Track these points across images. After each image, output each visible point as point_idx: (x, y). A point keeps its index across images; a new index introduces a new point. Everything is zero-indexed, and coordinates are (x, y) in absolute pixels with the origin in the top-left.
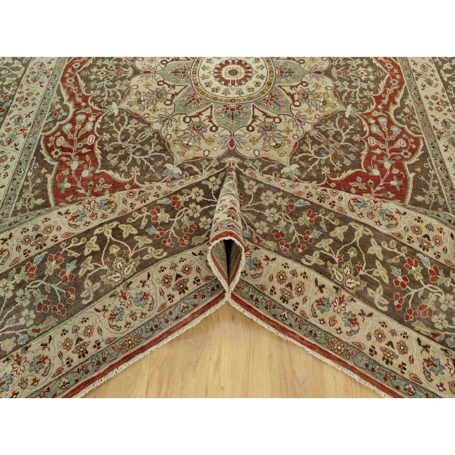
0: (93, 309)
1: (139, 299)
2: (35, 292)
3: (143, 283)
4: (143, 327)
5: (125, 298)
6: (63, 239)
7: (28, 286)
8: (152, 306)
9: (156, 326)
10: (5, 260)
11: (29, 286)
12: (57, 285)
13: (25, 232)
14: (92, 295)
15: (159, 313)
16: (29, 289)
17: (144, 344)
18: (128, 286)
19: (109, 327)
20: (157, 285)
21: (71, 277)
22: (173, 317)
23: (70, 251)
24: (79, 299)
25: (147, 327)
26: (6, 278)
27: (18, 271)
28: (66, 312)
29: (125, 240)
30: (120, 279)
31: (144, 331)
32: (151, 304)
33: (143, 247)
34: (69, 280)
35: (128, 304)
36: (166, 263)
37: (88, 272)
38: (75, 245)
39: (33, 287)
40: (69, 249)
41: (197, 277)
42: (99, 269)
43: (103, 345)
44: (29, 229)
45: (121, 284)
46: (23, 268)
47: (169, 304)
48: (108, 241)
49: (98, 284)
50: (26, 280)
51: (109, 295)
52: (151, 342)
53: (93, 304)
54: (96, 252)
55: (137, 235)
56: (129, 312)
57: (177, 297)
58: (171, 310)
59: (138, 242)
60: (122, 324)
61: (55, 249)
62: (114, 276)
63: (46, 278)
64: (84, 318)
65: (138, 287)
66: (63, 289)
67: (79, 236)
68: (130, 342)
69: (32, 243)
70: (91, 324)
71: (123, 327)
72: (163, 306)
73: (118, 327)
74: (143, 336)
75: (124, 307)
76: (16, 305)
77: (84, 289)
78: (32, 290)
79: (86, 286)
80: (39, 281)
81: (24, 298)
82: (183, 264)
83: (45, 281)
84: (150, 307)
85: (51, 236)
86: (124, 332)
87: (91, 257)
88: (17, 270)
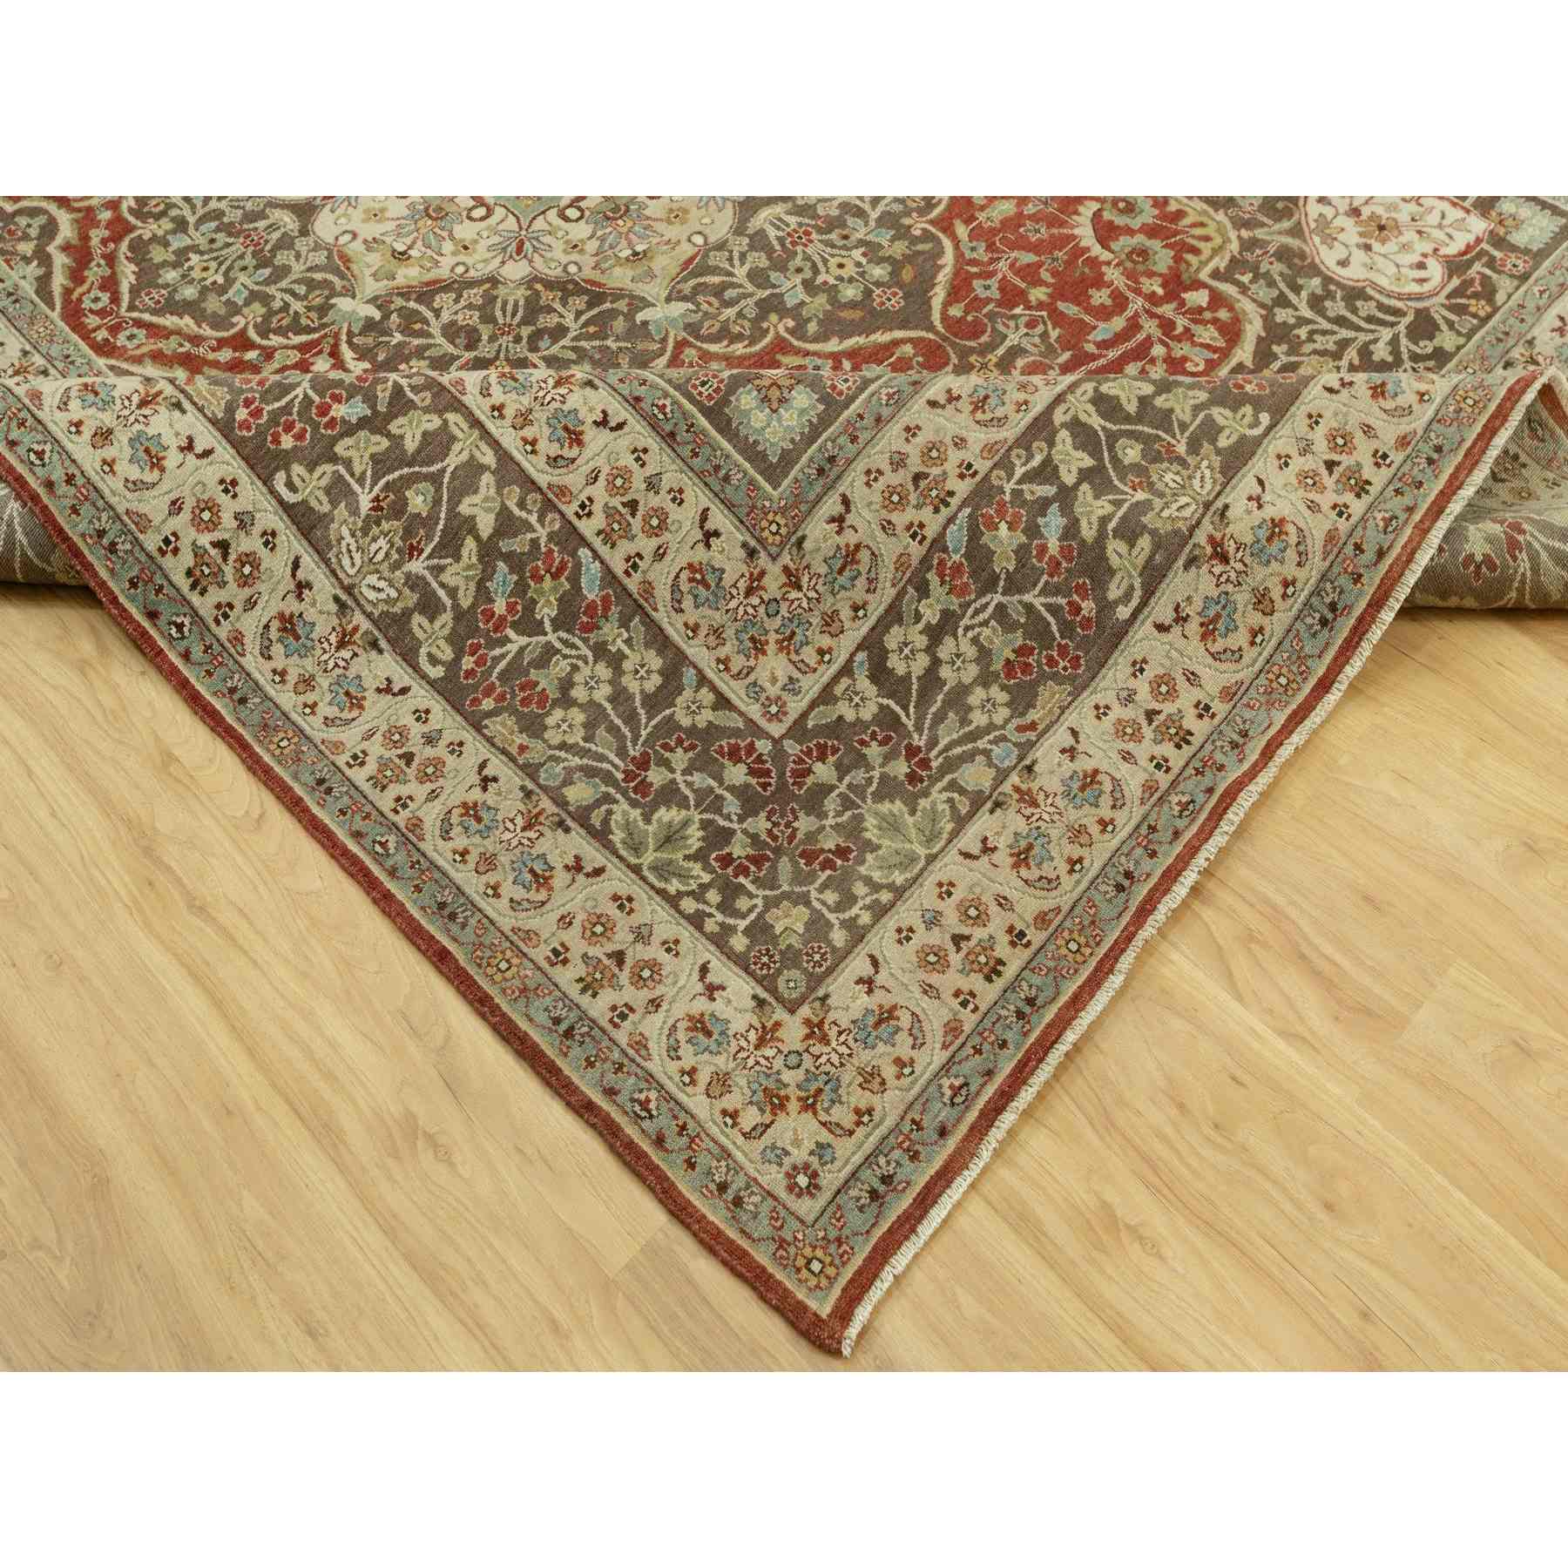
0: (1148, 627)
1: (1264, 541)
2: (986, 632)
3: (1258, 501)
4: (1298, 625)
5: (1225, 559)
6: (989, 464)
7: (962, 623)
8: (1301, 548)
9: (1333, 607)
10: (873, 575)
11: (965, 621)
12: (1036, 592)
13: (876, 479)
14: (1137, 583)
15: (1327, 563)
16: (967, 629)
17: (1321, 672)
18: (1223, 515)
19: (1210, 660)
20: (1293, 497)
21: (1066, 552)
22: (1369, 555)
23: (1024, 487)
24: (1106, 607)
25: (1309, 621)
26: (900, 620)
27: (923, 591)
28: (1082, 661)
30: (1194, 507)
31: (1305, 635)
32: (1298, 544)
33: (1195, 416)
34: (1064, 564)
35: (1239, 573)
36: (1281, 441)
37: (1104, 520)
38: (1029, 467)
39: (976, 621)
40: (1019, 482)
41: (1377, 451)
42: (1126, 505)
43: (1219, 708)
44: (882, 467)
45: (1203, 515)
46: (932, 576)
47: (1343, 525)
48: (1101, 433)
49: (1145, 542)
50: (956, 607)
51: (1181, 562)
52: (1335, 659)
53: (1146, 611)
54: (1090, 470)
55: (1158, 393)
56: (1247, 596)
57: (1357, 507)
58: (1356, 539)
59: (1171, 411)
60: (1240, 639)
62: (1175, 506)
63: (1002, 583)
64: (1134, 663)
65: (1249, 512)
66: (1055, 594)
68: (1283, 681)
69: (914, 502)
70: (1161, 671)
71: (1245, 646)
72: (1331, 537)
73: (1233, 652)
74: (1307, 650)
75: (1230, 588)
76: (946, 689)
77: (1112, 572)
78: (977, 630)
79: (1114, 561)
80: (989, 596)
81: (959, 663)
82: (1320, 432)
83: (1004, 594)
84: (1300, 554)
85: (951, 466)
86: (1255, 661)
87: (1085, 487)
88: (917, 590)
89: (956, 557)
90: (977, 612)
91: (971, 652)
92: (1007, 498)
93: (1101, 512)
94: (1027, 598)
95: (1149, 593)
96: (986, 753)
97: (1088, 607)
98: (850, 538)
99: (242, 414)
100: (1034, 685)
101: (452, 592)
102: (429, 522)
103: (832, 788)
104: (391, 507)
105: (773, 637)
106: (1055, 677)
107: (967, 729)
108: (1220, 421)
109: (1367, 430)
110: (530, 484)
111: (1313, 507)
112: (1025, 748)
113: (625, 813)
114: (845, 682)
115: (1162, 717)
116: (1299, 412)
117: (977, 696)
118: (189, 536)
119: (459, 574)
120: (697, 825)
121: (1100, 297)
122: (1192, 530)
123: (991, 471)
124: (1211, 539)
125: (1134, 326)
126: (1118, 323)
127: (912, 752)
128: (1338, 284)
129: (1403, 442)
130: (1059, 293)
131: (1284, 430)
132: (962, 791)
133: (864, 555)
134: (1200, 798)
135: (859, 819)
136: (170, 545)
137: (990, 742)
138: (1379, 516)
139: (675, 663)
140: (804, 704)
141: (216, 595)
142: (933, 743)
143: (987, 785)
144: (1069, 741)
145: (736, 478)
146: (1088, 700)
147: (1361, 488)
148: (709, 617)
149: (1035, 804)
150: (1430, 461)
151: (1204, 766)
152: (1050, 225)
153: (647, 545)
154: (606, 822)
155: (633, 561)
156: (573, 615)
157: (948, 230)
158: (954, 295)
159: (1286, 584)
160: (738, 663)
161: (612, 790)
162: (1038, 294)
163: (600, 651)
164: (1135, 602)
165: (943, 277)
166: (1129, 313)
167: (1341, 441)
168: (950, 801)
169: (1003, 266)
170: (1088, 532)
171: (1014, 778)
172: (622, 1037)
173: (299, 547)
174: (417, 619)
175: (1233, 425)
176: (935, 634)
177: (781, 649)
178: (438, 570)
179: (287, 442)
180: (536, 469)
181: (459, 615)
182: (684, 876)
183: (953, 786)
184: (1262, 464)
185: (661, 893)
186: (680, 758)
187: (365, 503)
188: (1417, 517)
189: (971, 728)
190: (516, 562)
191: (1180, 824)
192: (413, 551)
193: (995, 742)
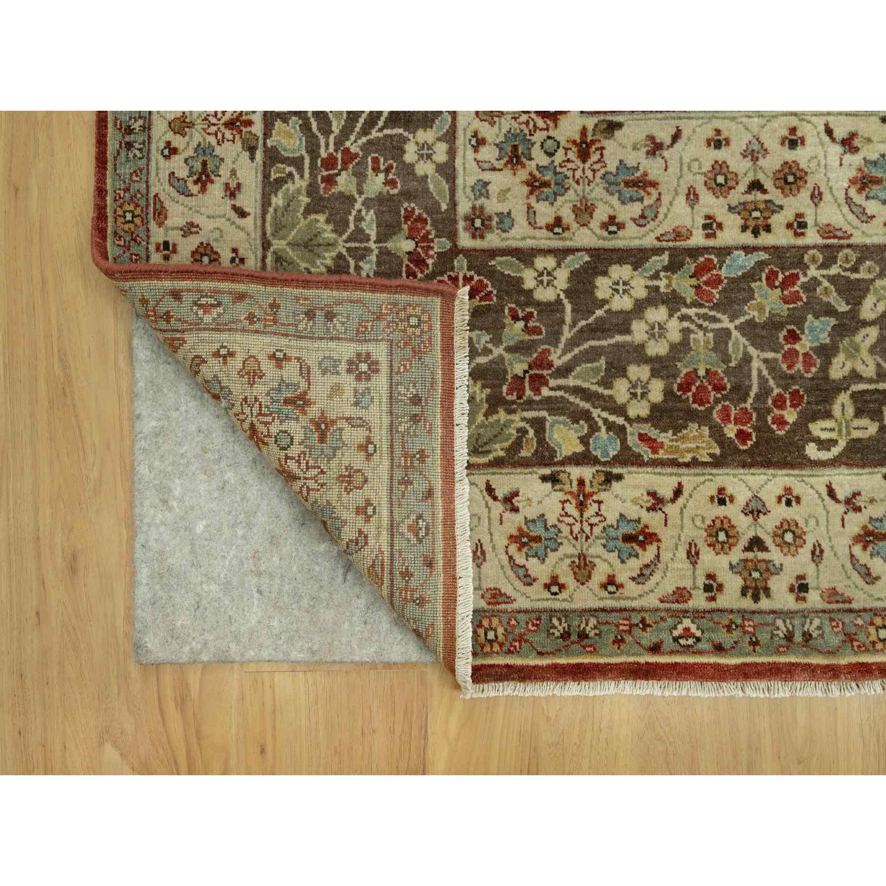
89: (723, 273)
90: (705, 317)
92: (803, 279)
93: (860, 368)
100: (692, 416)
107: (601, 390)
113: (299, 191)
114: (549, 262)
117: (638, 372)
120: (334, 254)
123: (814, 247)
127: (543, 362)
137: (605, 421)
142: (565, 371)
143: (564, 454)
144: (666, 492)
154: (280, 182)
161: (307, 161)
164: (824, 456)
168: (522, 432)
170: (838, 370)
176: (654, 298)
177: (528, 183)
186: (376, 184)
189: (606, 392)
191: (668, 644)
193: (610, 426)
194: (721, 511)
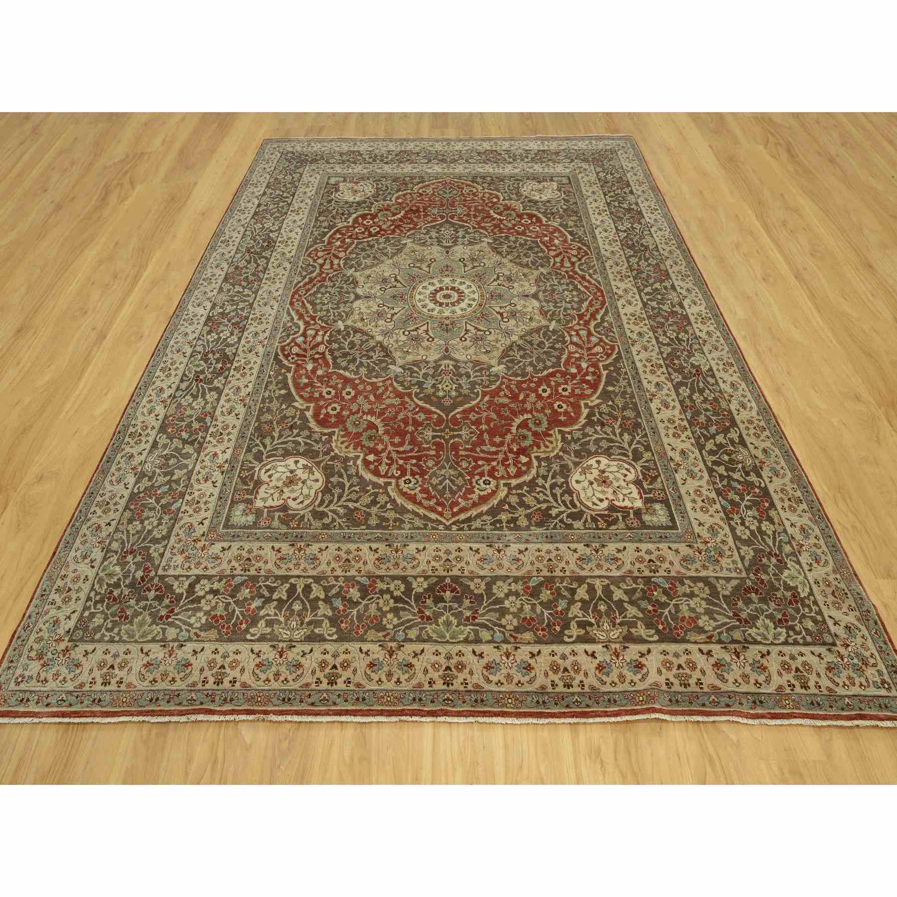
2: (221, 604)
3: (304, 654)
5: (281, 656)
9: (289, 699)
17: (269, 709)
20: (314, 664)
21: (254, 611)
22: (310, 701)
24: (247, 631)
26: (209, 580)
27: (220, 581)
29: (310, 601)
37: (268, 615)
46: (224, 580)
49: (269, 630)
54: (283, 600)
57: (324, 686)
60: (263, 677)
61: (254, 579)
65: (298, 654)
67: (277, 577)
79: (259, 625)
91: (213, 604)
94: (236, 609)
95: (259, 640)
96: (181, 630)
97: (244, 626)
98: (221, 555)
99: (171, 418)
101: (157, 481)
102: (169, 467)
103: (147, 600)
104: (167, 458)
105: (187, 554)
106: (219, 631)
108: (324, 625)
109: (355, 671)
110: (189, 479)
111: (314, 673)
112: (190, 640)
115: (223, 671)
116: (346, 645)
118: (139, 428)
119: (162, 479)
121: (497, 439)
122: (281, 641)
124: (282, 648)
125: (496, 453)
126: (494, 449)
128: (568, 486)
129: (358, 685)
130: (488, 432)
131: (336, 645)
132: (164, 634)
133: (219, 561)
134: (198, 703)
135: (141, 613)
136: (134, 426)
138: (325, 695)
139: (167, 537)
140: (172, 574)
141: (130, 440)
145: (220, 519)
146: (217, 645)
147: (331, 683)
148: (183, 536)
149: (170, 656)
150: (358, 699)
151: (211, 696)
152: (511, 413)
153: (191, 512)
155: (186, 512)
156: (166, 508)
157: (484, 396)
158: (464, 412)
159: (286, 679)
160: (175, 551)
162: (484, 427)
163: (161, 518)
165: (467, 406)
166: (499, 449)
167: (345, 665)
169: (485, 414)
171: (176, 644)
172: (47, 607)
173: (148, 448)
174: (147, 478)
175: (325, 629)
178: (159, 475)
179: (170, 430)
180: (194, 477)
181: (152, 486)
182: (101, 587)
183: (164, 630)
184: (318, 647)
185: (93, 585)
187: (165, 453)
188: (333, 708)
190: (170, 489)
192: (161, 468)
194: (214, 656)
